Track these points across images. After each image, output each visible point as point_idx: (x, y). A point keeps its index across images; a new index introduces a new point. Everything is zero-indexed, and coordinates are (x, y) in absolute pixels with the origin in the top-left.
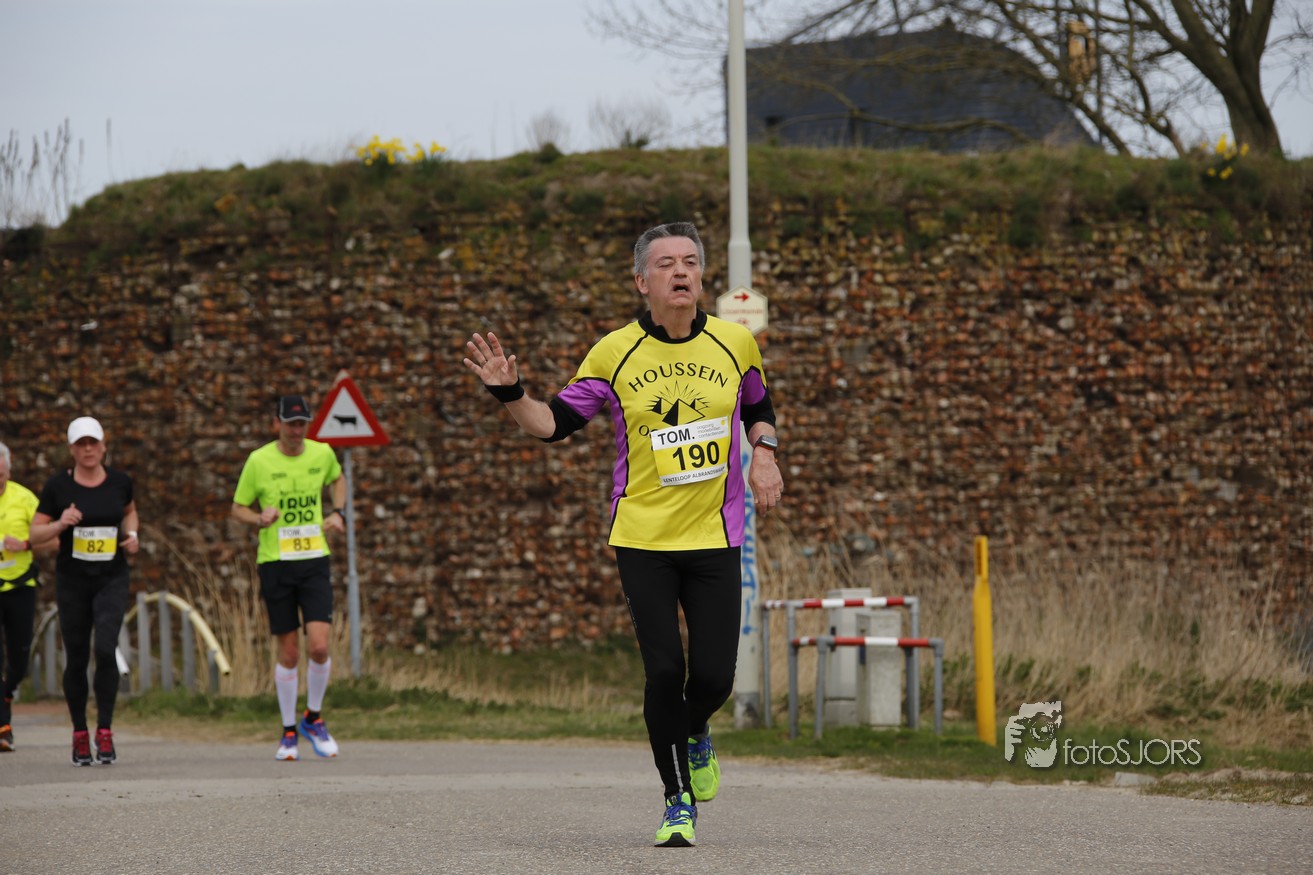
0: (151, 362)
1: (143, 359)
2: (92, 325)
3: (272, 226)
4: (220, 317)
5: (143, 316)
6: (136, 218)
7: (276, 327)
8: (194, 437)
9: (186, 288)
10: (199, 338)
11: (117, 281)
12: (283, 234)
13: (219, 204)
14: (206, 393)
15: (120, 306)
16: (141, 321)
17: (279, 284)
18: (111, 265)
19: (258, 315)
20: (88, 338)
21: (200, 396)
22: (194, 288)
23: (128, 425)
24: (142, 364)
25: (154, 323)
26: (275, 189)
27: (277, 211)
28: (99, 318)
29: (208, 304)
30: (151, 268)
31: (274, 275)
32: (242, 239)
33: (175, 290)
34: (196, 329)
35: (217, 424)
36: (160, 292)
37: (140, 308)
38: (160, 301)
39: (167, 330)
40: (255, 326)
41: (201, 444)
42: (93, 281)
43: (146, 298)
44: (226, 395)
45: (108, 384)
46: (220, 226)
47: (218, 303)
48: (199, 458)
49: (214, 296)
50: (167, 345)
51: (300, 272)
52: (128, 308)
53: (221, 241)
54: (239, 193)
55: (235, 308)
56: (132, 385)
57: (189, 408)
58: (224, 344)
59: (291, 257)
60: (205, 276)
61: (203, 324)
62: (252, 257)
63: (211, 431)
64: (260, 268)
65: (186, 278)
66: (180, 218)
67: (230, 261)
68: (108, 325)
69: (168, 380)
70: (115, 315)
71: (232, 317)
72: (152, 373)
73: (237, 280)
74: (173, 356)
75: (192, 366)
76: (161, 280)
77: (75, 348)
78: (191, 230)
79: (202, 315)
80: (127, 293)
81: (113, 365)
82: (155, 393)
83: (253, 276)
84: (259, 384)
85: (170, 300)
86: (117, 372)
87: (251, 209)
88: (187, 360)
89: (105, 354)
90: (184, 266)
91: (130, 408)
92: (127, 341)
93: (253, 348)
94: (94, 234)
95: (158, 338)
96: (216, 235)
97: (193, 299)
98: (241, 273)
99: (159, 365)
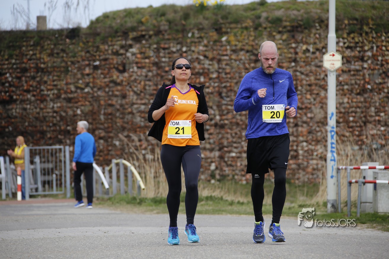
0: (118, 77)
1: (115, 75)
2: (97, 63)
3: (162, 28)
4: (143, 61)
5: (116, 60)
6: (114, 24)
7: (163, 64)
8: (133, 104)
9: (131, 50)
10: (135, 68)
11: (106, 47)
12: (166, 31)
13: (143, 20)
14: (138, 88)
15: (107, 56)
16: (115, 62)
17: (164, 49)
18: (104, 41)
19: (156, 60)
20: (96, 68)
21: (135, 89)
22: (134, 50)
23: (110, 99)
24: (115, 77)
25: (119, 62)
26: (163, 15)
27: (164, 22)
28: (100, 60)
29: (139, 56)
30: (119, 43)
31: (162, 46)
32: (151, 33)
33: (127, 51)
34: (134, 65)
35: (141, 99)
36: (122, 51)
37: (114, 57)
38: (122, 54)
39: (124, 65)
40: (156, 64)
41: (135, 106)
42: (98, 47)
43: (117, 53)
44: (145, 89)
45: (103, 84)
46: (143, 28)
47: (142, 55)
48: (135, 111)
49: (141, 53)
50: (124, 71)
51: (172, 45)
52: (110, 57)
53: (144, 33)
54: (150, 16)
55: (148, 57)
56: (111, 85)
57: (132, 93)
58: (144, 70)
59: (169, 39)
60: (138, 46)
61: (137, 63)
62: (155, 39)
63: (139, 102)
64: (158, 43)
65: (131, 46)
66: (129, 25)
67: (147, 40)
68: (103, 63)
69: (124, 83)
70: (106, 60)
71: (147, 61)
72: (118, 81)
73: (149, 47)
74: (126, 75)
75: (133, 78)
76: (122, 47)
77: (91, 71)
78: (133, 29)
79: (137, 60)
80: (110, 52)
81: (105, 78)
82: (119, 88)
83: (155, 46)
84: (156, 85)
85: (125, 54)
86: (106, 80)
87: (155, 22)
88: (131, 76)
89: (102, 73)
90: (130, 42)
91: (110, 93)
92: (109, 69)
93: (155, 72)
94: (99, 30)
95: (121, 68)
96: (142, 31)
97: (133, 54)
98: (151, 45)
99: (121, 78)
